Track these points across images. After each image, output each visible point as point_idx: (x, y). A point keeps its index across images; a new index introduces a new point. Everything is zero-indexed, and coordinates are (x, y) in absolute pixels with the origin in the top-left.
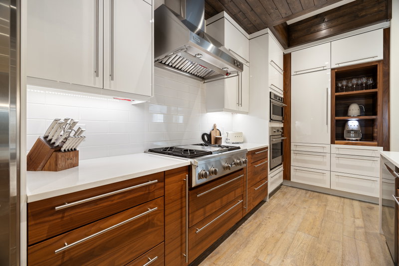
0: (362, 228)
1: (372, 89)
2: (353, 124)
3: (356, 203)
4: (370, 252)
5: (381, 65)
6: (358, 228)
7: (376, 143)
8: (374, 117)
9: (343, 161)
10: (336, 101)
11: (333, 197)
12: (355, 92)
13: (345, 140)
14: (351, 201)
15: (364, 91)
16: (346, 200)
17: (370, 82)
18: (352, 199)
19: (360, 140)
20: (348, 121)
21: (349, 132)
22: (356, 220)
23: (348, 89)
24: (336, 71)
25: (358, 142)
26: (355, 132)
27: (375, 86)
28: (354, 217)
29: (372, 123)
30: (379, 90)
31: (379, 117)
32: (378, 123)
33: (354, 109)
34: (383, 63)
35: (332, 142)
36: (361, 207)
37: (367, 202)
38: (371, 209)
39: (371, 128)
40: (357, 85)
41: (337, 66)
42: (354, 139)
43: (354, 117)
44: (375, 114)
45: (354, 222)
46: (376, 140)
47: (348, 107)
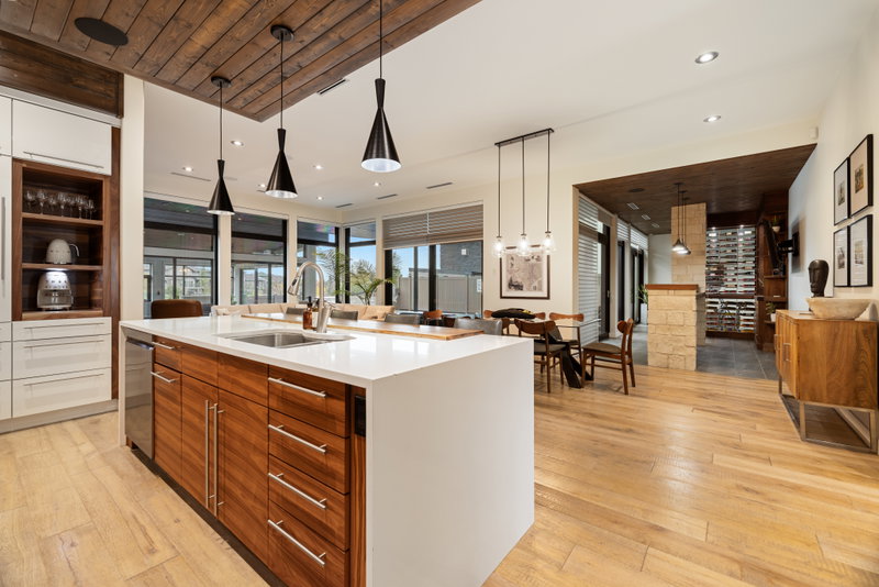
0: (93, 452)
1: (93, 219)
2: (57, 278)
3: (69, 426)
4: (117, 472)
5: (108, 184)
6: (88, 455)
7: (101, 312)
8: (97, 268)
9: (40, 354)
10: (23, 229)
11: (17, 434)
12: (62, 219)
13: (40, 310)
14: (58, 425)
15: (80, 220)
16: (48, 428)
17: (91, 206)
18: (61, 422)
19: (70, 309)
20: (45, 272)
21: (48, 293)
22: (80, 448)
23: (48, 209)
24: (25, 165)
25: (68, 312)
26: (61, 293)
27: (97, 215)
28: (76, 444)
29: (90, 278)
30: (105, 222)
31: (105, 267)
32: (104, 277)
33: (60, 250)
34: (111, 182)
35: (16, 317)
36: (81, 427)
37: (87, 416)
38: (96, 422)
39: (86, 287)
40: (67, 205)
41: (27, 157)
42: (58, 307)
43: (59, 265)
44: (99, 262)
45: (79, 451)
46: (100, 306)
47: (48, 244)
